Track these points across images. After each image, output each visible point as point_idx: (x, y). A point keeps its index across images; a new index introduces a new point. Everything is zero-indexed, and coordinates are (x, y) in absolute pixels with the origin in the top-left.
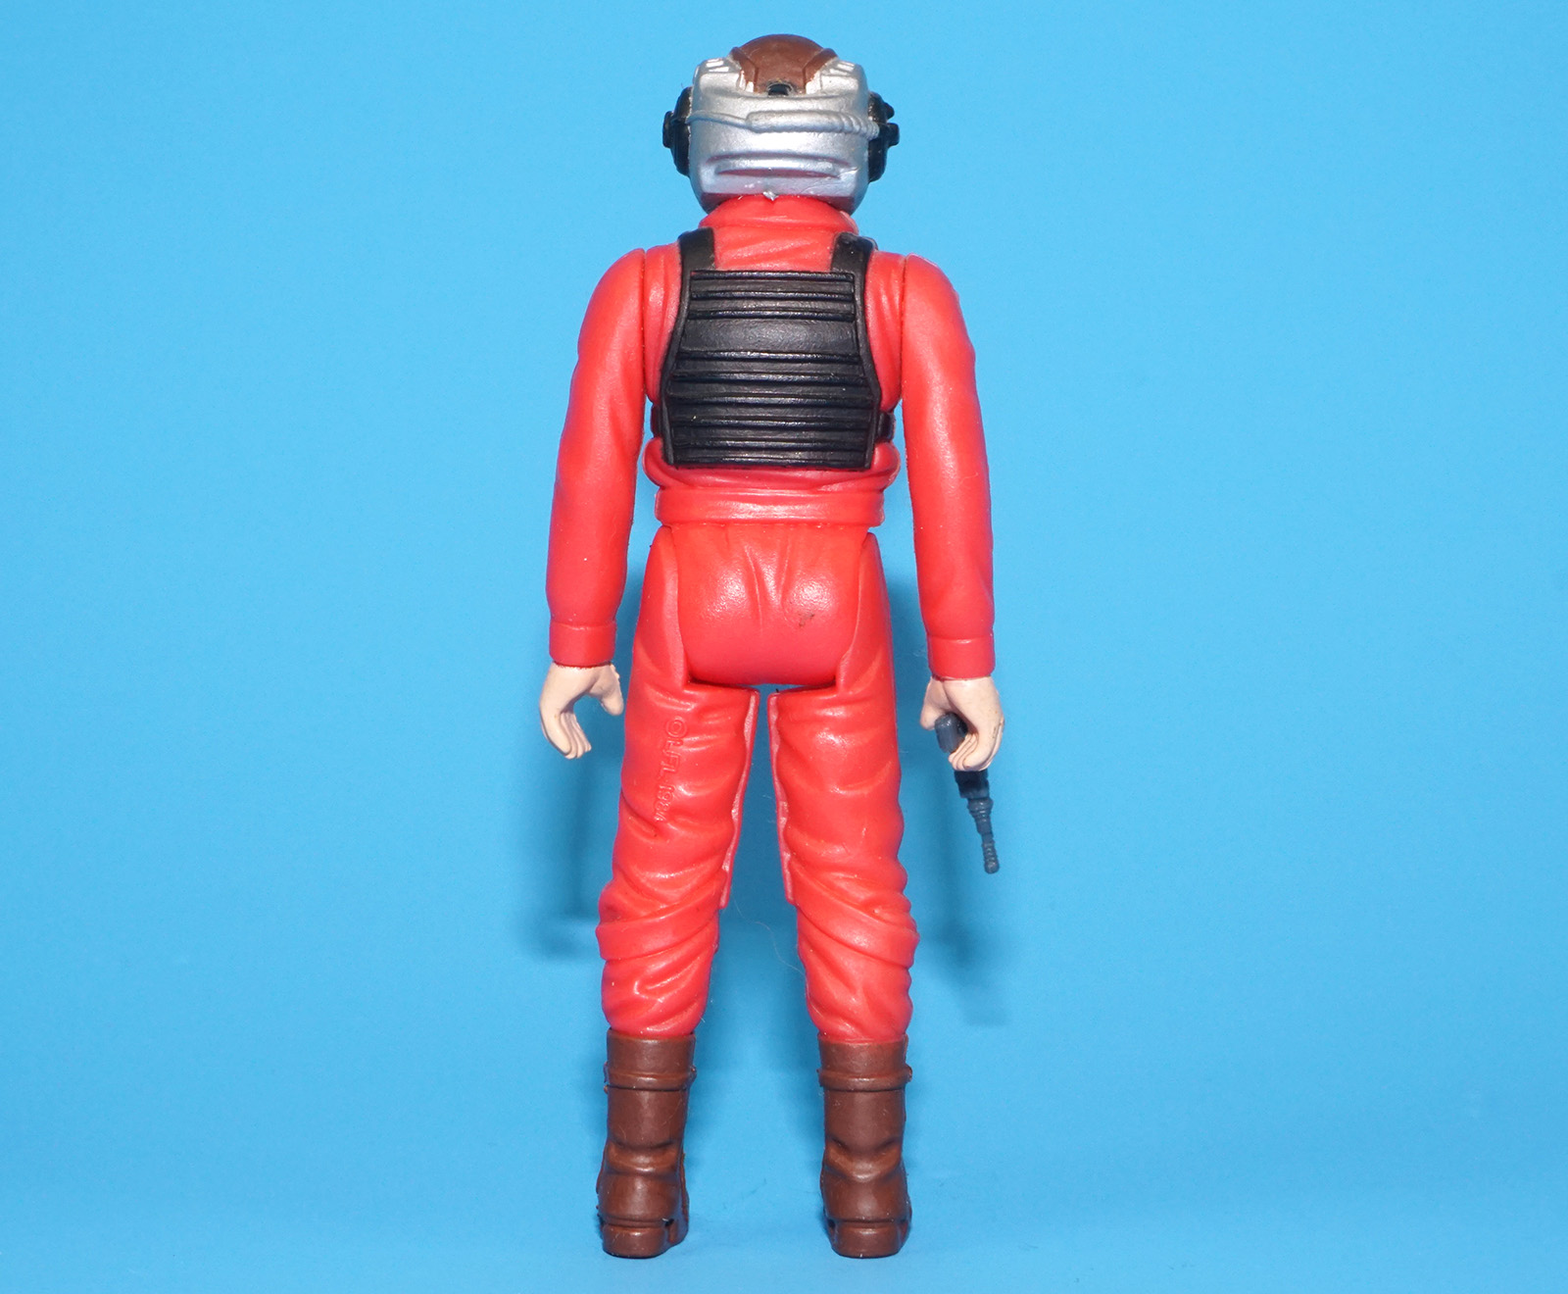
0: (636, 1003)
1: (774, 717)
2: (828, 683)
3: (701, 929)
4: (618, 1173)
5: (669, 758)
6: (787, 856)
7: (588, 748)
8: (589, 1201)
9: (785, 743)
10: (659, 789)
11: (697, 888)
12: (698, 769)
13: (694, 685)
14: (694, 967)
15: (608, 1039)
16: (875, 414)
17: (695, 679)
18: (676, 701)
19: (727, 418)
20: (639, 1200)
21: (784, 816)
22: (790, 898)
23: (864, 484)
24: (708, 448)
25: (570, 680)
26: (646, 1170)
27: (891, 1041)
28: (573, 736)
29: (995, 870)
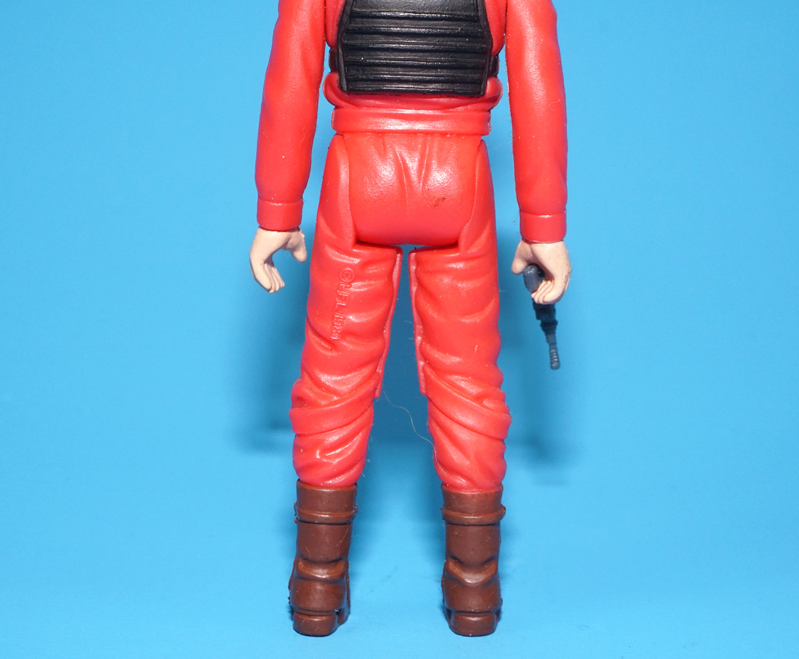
0: (318, 465)
1: (413, 268)
2: (452, 245)
3: (362, 414)
4: (303, 579)
5: (341, 296)
6: (422, 363)
7: (283, 284)
8: (283, 595)
9: (421, 285)
10: (334, 318)
11: (360, 385)
12: (360, 303)
13: (358, 246)
14: (357, 439)
15: (297, 487)
16: (488, 57)
17: (360, 241)
18: (348, 257)
19: (385, 59)
20: (318, 598)
21: (420, 336)
22: (424, 392)
23: (480, 106)
24: (371, 80)
25: (271, 240)
26: (324, 577)
27: (493, 491)
28: (273, 278)
29: (557, 368)
